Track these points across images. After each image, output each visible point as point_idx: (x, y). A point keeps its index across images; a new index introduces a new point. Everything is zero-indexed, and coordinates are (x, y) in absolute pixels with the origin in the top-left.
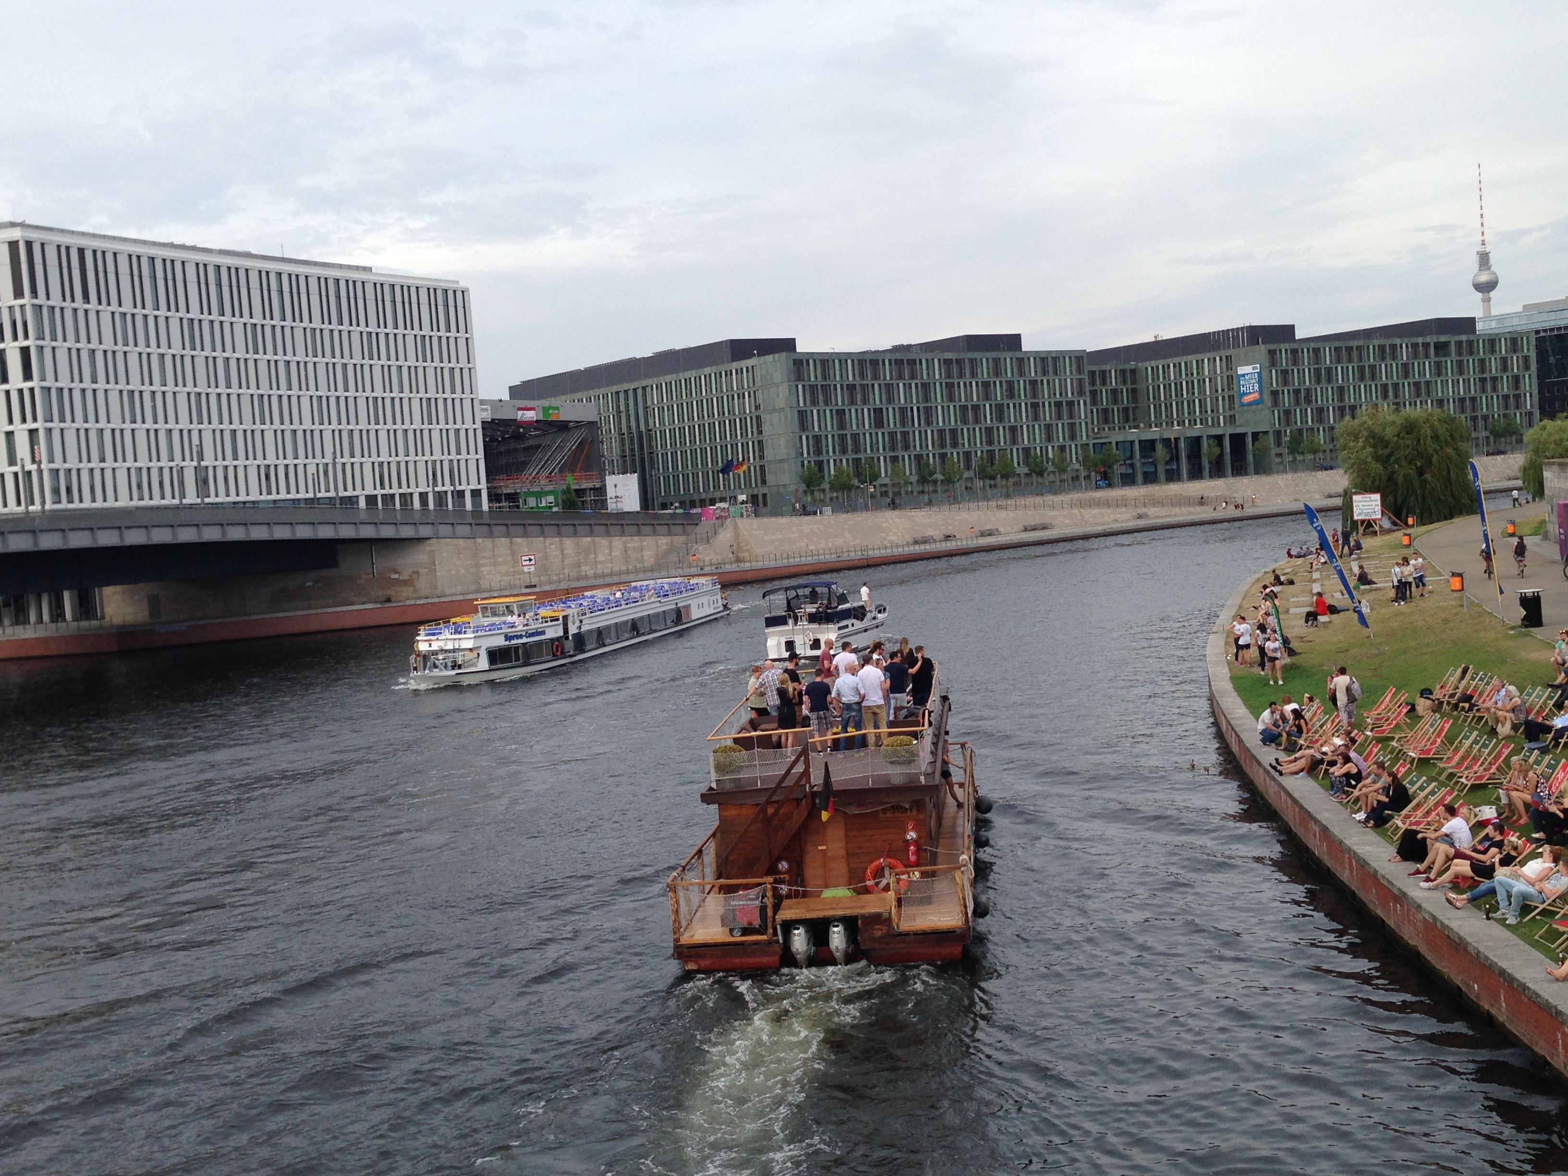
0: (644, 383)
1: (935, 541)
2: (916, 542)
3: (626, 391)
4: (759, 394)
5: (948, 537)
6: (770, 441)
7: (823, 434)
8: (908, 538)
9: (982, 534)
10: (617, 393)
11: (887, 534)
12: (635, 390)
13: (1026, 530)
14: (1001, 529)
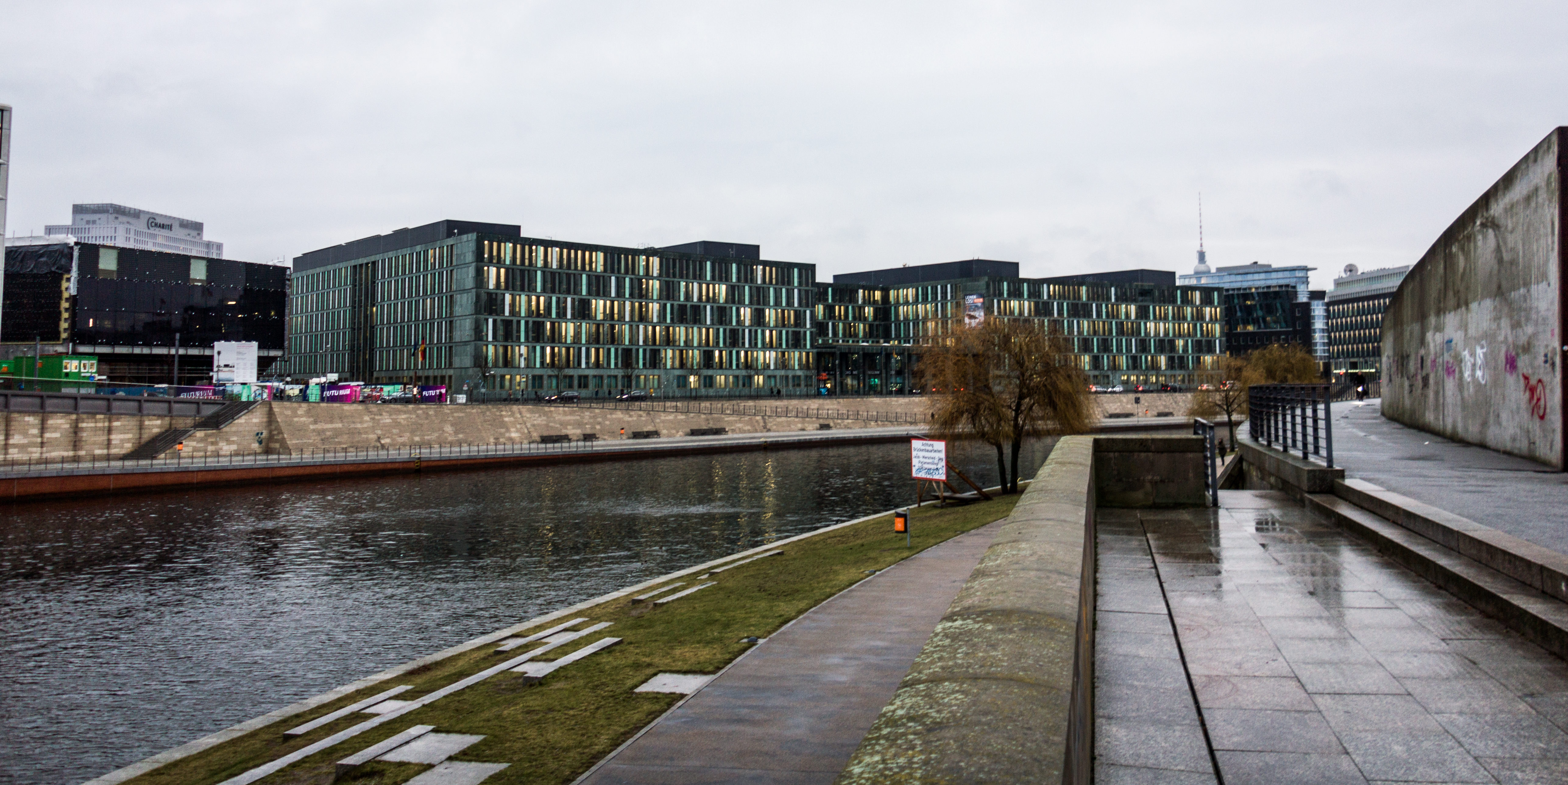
0: (372, 258)
1: (570, 440)
2: (545, 440)
3: (361, 265)
4: (455, 272)
5: (588, 437)
6: (458, 322)
7: (515, 319)
8: (535, 435)
9: (636, 435)
10: (355, 267)
11: (508, 430)
12: (367, 264)
13: (693, 433)
14: (664, 432)
